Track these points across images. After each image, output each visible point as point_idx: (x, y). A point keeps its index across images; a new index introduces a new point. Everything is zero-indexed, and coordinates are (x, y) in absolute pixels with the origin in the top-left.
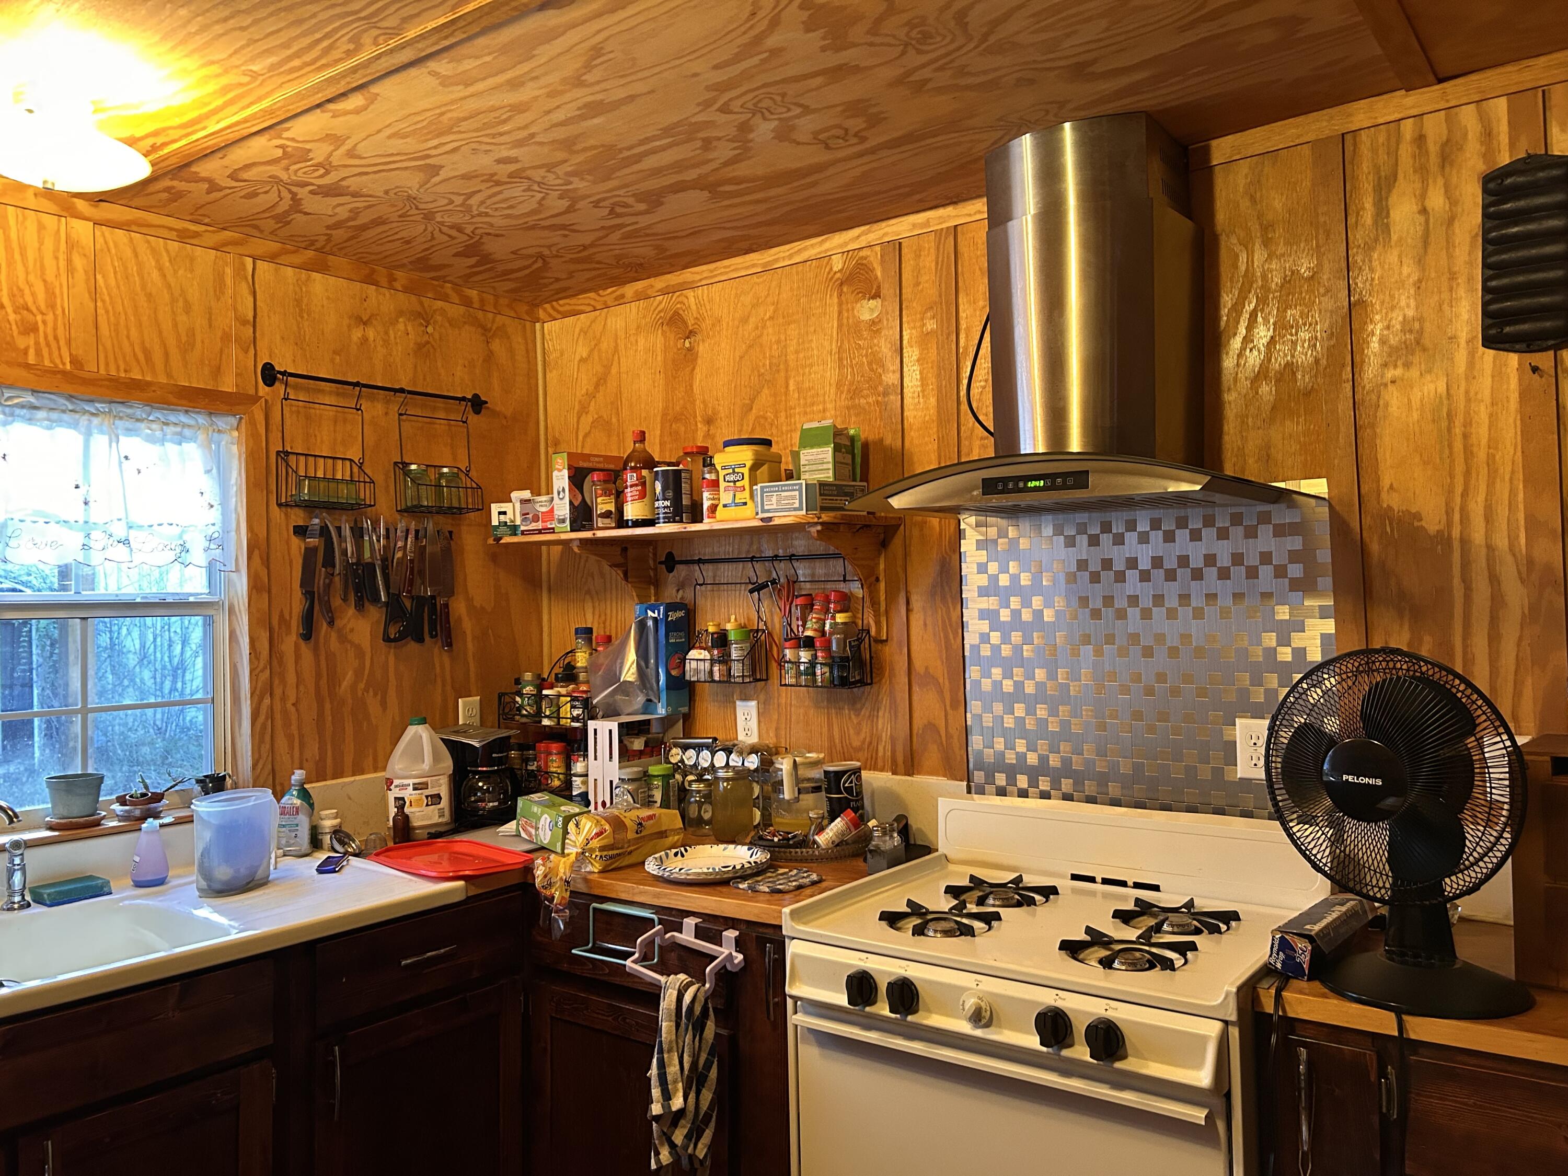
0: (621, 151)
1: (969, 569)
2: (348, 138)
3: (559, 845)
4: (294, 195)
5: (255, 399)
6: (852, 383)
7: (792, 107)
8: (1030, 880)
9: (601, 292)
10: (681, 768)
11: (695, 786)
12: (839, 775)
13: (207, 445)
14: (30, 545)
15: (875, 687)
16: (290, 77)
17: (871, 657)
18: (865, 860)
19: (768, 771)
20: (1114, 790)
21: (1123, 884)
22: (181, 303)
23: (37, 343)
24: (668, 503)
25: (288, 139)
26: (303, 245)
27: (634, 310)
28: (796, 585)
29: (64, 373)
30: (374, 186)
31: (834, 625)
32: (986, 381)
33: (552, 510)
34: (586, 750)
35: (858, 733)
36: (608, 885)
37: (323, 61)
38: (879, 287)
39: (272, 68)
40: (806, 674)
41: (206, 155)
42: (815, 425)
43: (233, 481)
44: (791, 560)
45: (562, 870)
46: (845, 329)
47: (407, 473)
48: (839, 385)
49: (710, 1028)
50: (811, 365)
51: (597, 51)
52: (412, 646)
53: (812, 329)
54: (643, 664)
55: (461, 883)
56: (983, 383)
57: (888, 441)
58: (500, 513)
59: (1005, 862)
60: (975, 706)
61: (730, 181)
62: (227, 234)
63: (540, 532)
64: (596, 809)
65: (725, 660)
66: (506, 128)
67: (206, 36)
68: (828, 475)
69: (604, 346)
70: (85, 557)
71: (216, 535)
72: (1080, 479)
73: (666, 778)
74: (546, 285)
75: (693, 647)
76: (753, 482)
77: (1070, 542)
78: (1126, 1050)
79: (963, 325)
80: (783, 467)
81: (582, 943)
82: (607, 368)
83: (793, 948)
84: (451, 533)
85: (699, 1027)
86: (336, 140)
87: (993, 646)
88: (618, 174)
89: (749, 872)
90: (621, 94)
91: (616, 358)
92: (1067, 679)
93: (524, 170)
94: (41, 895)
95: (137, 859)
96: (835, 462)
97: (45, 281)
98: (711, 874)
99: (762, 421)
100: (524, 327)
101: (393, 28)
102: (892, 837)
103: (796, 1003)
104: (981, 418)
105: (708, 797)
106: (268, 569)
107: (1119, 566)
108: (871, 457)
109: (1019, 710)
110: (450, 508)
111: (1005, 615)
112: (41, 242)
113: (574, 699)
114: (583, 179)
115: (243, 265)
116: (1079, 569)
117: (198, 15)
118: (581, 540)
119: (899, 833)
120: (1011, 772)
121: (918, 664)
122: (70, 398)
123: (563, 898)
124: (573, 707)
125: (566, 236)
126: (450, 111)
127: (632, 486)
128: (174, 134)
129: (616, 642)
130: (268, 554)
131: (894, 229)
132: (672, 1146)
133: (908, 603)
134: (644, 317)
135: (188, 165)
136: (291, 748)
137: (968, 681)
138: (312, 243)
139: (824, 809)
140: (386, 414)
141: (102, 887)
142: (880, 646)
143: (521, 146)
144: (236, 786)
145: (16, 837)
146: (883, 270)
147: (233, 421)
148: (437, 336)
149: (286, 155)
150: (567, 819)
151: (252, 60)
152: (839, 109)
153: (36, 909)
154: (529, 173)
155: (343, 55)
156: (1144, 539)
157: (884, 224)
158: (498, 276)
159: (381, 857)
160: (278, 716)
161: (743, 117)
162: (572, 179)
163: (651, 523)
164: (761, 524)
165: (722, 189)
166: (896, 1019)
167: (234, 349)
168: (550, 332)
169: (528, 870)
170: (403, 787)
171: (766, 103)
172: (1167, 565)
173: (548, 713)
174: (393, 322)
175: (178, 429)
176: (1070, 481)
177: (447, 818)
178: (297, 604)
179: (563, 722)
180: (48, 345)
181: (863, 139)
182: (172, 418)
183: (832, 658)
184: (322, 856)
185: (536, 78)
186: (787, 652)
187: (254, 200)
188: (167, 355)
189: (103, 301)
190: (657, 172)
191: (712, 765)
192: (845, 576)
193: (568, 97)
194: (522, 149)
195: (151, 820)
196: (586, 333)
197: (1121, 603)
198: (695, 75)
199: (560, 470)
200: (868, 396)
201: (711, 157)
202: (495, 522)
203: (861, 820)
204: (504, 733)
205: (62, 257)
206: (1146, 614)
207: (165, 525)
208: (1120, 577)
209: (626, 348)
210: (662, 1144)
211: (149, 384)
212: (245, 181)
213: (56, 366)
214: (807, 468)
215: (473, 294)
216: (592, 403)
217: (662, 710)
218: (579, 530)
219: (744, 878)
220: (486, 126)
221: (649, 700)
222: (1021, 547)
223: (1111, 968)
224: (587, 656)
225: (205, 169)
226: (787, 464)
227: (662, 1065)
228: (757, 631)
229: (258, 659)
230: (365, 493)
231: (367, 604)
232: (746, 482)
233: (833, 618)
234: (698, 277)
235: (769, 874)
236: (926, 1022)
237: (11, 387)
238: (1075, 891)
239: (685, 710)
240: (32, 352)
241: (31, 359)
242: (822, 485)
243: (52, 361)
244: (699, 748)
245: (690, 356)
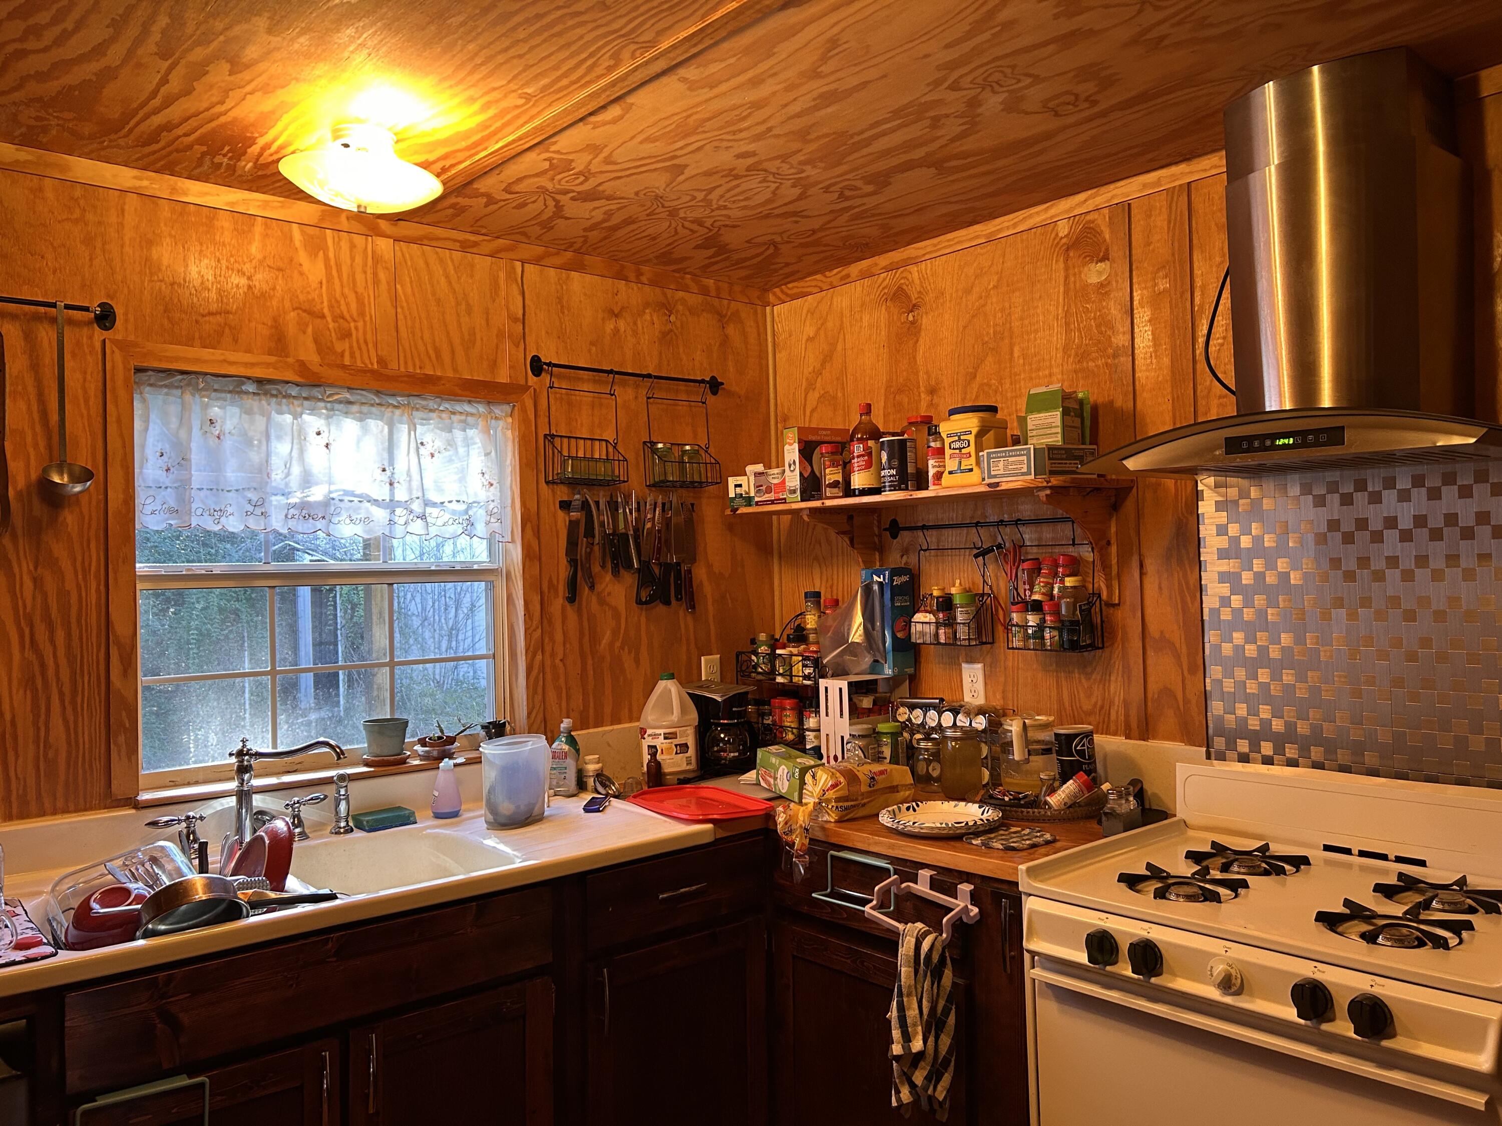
0: (852, 136)
1: (1207, 531)
2: (606, 146)
3: (796, 794)
4: (557, 202)
5: (526, 388)
6: (1079, 347)
7: (1022, 77)
8: (1277, 849)
9: (827, 273)
10: (907, 726)
11: (923, 744)
12: (1070, 738)
13: (486, 431)
14: (348, 521)
15: (1107, 650)
16: (558, 96)
17: (1102, 621)
18: (1100, 822)
19: (996, 732)
20: (1370, 759)
21: (1384, 857)
22: (463, 307)
23: (351, 347)
24: (894, 472)
25: (554, 152)
26: (563, 247)
27: (859, 289)
28: (1023, 550)
29: (372, 372)
30: (627, 188)
31: (1063, 589)
32: (1224, 338)
33: (784, 482)
34: (818, 706)
35: (1089, 697)
36: (844, 834)
37: (587, 79)
38: (1107, 250)
39: (544, 89)
40: (1034, 638)
41: (485, 173)
42: (1043, 389)
43: (508, 462)
44: (1017, 524)
45: (801, 818)
46: (1072, 293)
47: (655, 451)
48: (1066, 349)
49: (948, 974)
50: (1036, 331)
51: (834, 43)
52: (661, 609)
53: (1037, 295)
54: (869, 626)
55: (709, 826)
56: (1220, 341)
57: (1119, 403)
58: (736, 486)
59: (1251, 829)
60: (1215, 671)
61: (956, 157)
62: (500, 241)
63: (772, 502)
64: (828, 762)
65: (950, 622)
66: (745, 124)
67: (491, 66)
68: (1056, 439)
69: (830, 325)
70: (391, 532)
71: (495, 510)
72: (1335, 436)
73: (895, 735)
74: (776, 271)
75: (918, 611)
76: (979, 448)
77: (1320, 502)
78: (1395, 1030)
79: (1198, 283)
80: (1009, 432)
81: (822, 888)
82: (833, 346)
83: (1030, 905)
84: (692, 505)
85: (937, 974)
86: (594, 149)
87: (1234, 610)
88: (851, 158)
89: (982, 829)
90: (854, 81)
91: (841, 336)
92: (1317, 644)
93: (760, 162)
94: (361, 822)
95: (436, 794)
96: (1064, 426)
97: (356, 293)
98: (944, 829)
99: (986, 388)
100: (756, 312)
101: (649, 42)
102: (1127, 800)
103: (1033, 958)
104: (1220, 375)
105: (936, 756)
106: (539, 538)
107: (1376, 524)
108: (1100, 420)
109: (1264, 676)
110: (693, 482)
111: (1247, 578)
112: (353, 259)
113: (806, 658)
114: (815, 167)
115: (514, 268)
116: (1329, 530)
117: (484, 48)
118: (810, 509)
119: (1135, 797)
120: (1255, 740)
121: (1153, 628)
122: (378, 393)
123: (803, 844)
124: (804, 666)
125: (797, 222)
126: (697, 112)
127: (858, 457)
128: (460, 156)
129: (843, 606)
130: (538, 526)
131: (1123, 190)
132: (913, 1086)
133: (1141, 566)
134: (869, 294)
135: (470, 183)
136: (559, 697)
137: (1207, 646)
138: (571, 245)
139: (1054, 771)
140: (636, 398)
141: (409, 817)
142: (1111, 610)
143: (759, 140)
144: (514, 732)
145: (341, 772)
146: (1112, 232)
147: (507, 408)
148: (679, 325)
149: (552, 167)
150: (804, 771)
151: (527, 84)
152: (1072, 74)
153: (358, 834)
154: (766, 165)
155: (605, 71)
156: (1404, 496)
157: (1112, 186)
158: (733, 265)
159: (637, 799)
160: (548, 670)
161: (973, 93)
162: (804, 168)
163: (877, 491)
164: (988, 489)
165: (946, 165)
166: (1139, 980)
167: (507, 345)
168: (779, 315)
169: (769, 817)
170: (655, 736)
171: (997, 76)
172: (1431, 524)
173: (781, 671)
174: (641, 314)
175: (463, 417)
176: (1323, 438)
177: (693, 766)
178: (563, 571)
179: (795, 680)
180: (360, 349)
181: (1095, 103)
182: (458, 408)
183: (1062, 622)
184: (587, 797)
185: (775, 74)
186: (1014, 615)
187: (523, 210)
188: (453, 352)
189: (402, 308)
190: (886, 153)
191: (940, 724)
192: (1074, 540)
193: (803, 90)
194: (760, 143)
195: (447, 760)
196: (812, 314)
197: (1378, 564)
198: (926, 56)
199: (791, 444)
200: (1097, 358)
201: (939, 134)
202: (732, 494)
203: (1094, 783)
204: (743, 689)
205: (369, 271)
206: (1408, 576)
207: (454, 502)
208: (1377, 537)
209: (851, 326)
210: (902, 1083)
211: (439, 378)
212: (517, 193)
213: (366, 366)
214: (1034, 433)
215: (710, 282)
216: (819, 379)
217: (888, 671)
218: (809, 500)
219: (977, 834)
220: (729, 123)
221: (876, 661)
222: (1265, 507)
223: (1375, 943)
224: (816, 618)
225: (482, 186)
226: (1014, 429)
227: (901, 1008)
228: (983, 595)
229: (531, 620)
230: (619, 470)
231: (622, 571)
232: (972, 449)
233: (1062, 582)
234: (922, 252)
235: (1002, 832)
236: (1170, 985)
237: (331, 385)
238: (1327, 862)
239: (910, 671)
240: (347, 354)
241: (347, 361)
242: (1051, 449)
243: (363, 362)
244: (926, 708)
245: (913, 329)
